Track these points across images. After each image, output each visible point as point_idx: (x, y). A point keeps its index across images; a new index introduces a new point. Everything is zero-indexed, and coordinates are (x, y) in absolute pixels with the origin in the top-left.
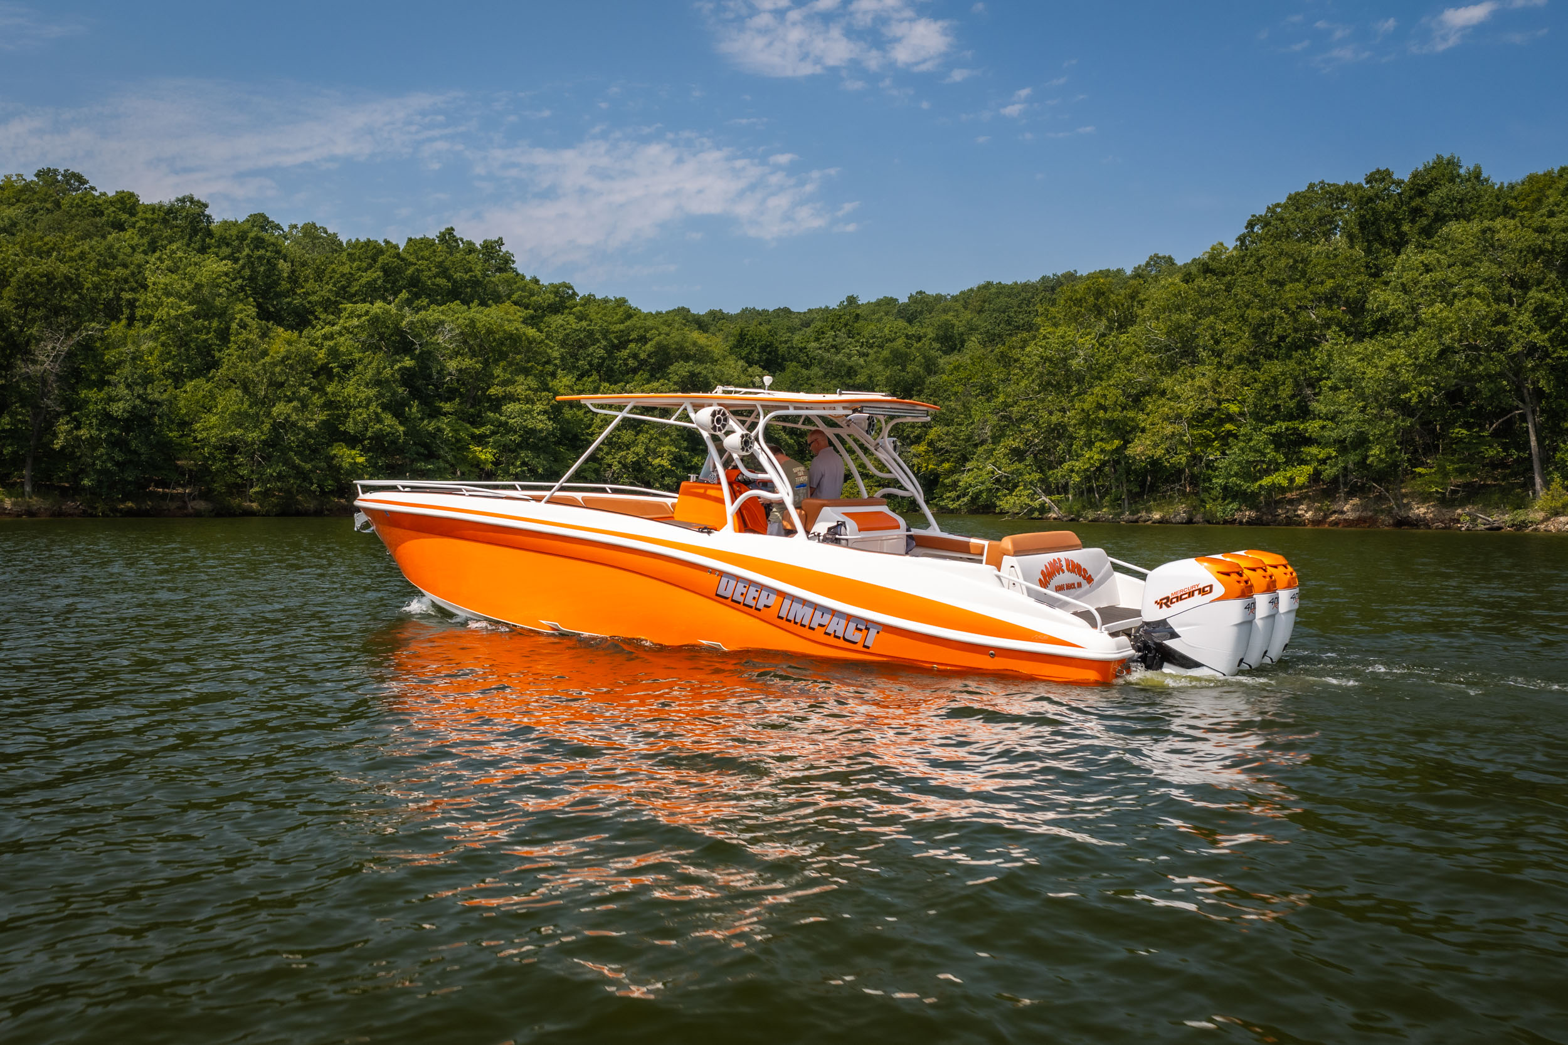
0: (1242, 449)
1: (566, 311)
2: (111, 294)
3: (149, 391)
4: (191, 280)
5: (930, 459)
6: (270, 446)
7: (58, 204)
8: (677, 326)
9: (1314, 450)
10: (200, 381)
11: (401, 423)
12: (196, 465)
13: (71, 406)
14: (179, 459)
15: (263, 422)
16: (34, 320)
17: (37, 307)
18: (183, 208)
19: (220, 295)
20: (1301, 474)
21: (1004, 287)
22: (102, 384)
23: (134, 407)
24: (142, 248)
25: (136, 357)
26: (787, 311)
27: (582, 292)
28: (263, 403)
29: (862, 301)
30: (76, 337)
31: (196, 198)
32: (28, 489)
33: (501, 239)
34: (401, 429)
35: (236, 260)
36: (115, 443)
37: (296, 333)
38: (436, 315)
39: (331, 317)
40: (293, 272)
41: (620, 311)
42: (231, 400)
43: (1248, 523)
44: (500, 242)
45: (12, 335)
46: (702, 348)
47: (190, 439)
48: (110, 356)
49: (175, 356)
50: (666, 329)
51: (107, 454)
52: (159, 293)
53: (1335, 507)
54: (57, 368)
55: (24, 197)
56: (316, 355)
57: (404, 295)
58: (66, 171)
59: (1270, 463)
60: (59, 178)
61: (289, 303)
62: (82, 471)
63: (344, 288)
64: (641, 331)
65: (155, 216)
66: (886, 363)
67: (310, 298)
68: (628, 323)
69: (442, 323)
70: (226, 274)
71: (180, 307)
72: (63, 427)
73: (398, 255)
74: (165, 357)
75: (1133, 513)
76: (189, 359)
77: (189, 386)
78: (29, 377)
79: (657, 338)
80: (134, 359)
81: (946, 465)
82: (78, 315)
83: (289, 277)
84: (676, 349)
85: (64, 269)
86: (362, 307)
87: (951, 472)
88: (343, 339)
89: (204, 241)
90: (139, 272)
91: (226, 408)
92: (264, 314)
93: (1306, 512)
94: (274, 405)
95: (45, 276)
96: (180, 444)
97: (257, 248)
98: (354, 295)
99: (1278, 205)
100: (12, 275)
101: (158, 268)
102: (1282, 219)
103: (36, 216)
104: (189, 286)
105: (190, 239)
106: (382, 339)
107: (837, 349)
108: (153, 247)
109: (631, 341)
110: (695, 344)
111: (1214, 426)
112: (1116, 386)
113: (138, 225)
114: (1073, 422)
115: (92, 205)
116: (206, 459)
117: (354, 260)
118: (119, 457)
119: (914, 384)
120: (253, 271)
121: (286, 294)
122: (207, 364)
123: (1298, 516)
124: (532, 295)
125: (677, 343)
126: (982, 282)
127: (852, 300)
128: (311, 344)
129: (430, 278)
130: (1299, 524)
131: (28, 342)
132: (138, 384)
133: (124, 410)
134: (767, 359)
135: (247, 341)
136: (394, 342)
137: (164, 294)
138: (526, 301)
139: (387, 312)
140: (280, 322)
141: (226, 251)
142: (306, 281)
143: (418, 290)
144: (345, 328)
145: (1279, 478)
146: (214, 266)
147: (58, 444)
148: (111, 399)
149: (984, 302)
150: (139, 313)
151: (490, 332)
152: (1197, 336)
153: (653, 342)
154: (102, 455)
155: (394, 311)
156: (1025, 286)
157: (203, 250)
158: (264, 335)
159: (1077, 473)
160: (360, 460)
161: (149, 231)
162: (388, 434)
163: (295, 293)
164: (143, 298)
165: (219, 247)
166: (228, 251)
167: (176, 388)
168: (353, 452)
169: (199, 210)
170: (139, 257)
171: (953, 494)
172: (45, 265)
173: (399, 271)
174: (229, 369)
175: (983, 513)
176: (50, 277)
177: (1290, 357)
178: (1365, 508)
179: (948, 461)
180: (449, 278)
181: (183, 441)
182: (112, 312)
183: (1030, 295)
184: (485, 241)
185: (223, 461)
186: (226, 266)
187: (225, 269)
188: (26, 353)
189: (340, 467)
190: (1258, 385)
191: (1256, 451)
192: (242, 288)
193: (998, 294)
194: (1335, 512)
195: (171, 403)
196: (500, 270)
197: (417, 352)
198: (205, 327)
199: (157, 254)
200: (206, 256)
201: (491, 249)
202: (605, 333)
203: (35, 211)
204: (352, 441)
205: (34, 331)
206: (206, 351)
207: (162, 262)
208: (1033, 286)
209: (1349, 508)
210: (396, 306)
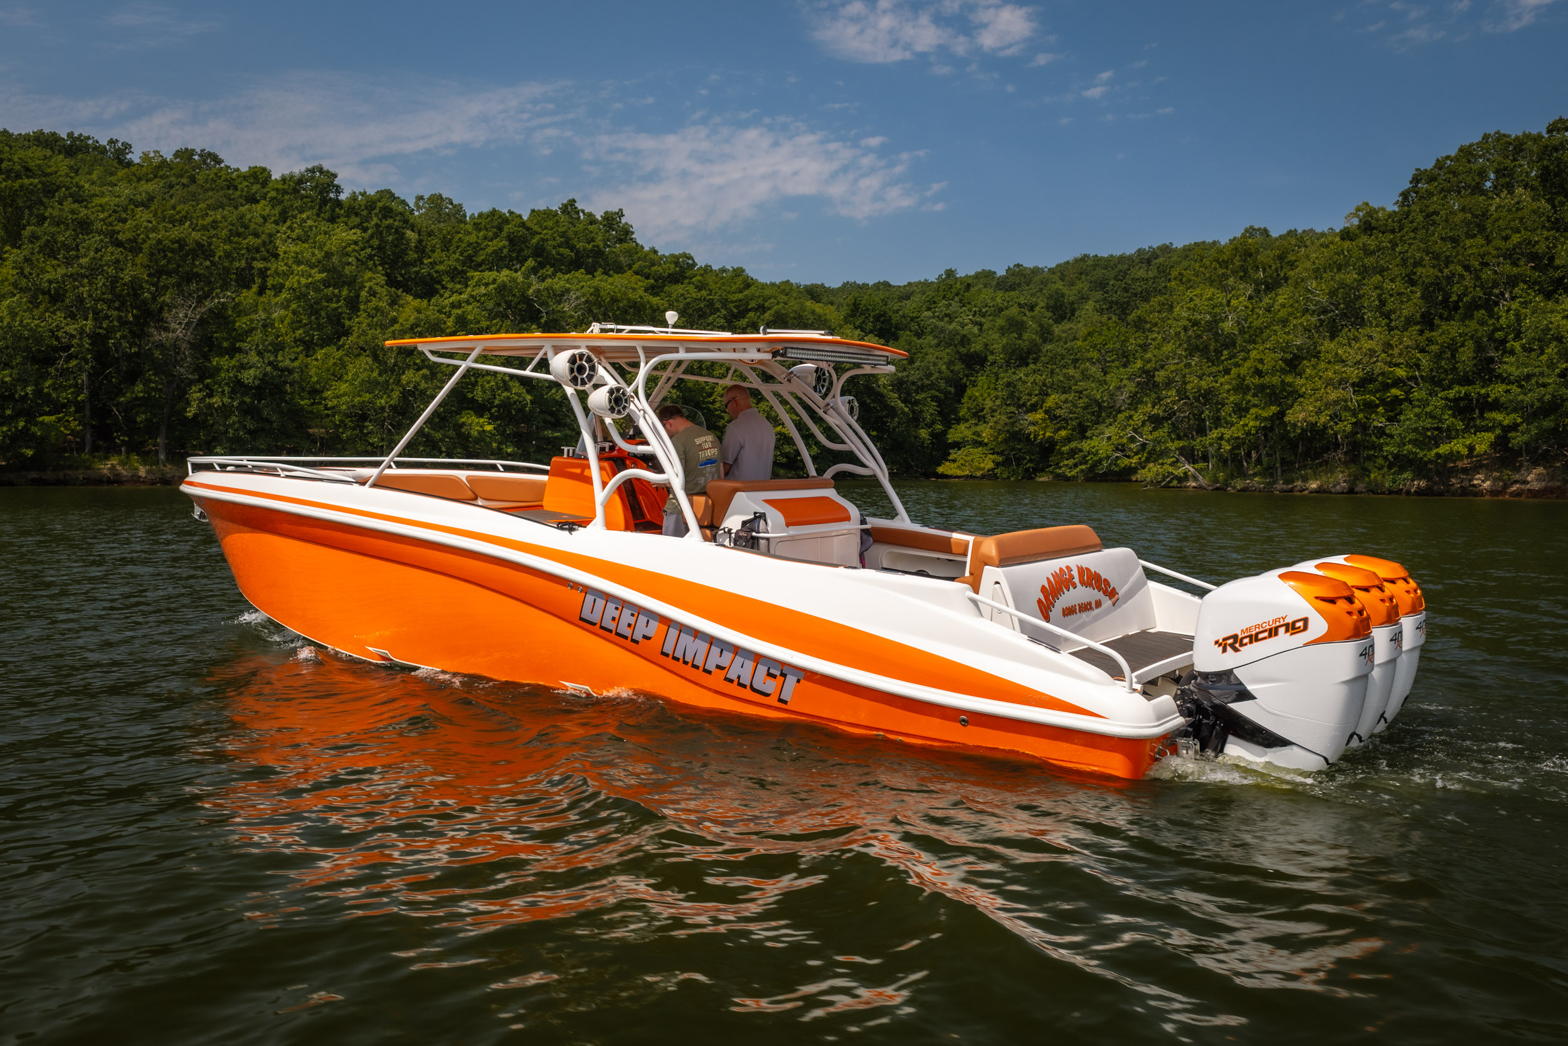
0: (1417, 415)
1: (686, 281)
2: (243, 263)
3: (280, 358)
4: (321, 248)
5: (1047, 427)
6: (399, 414)
7: (193, 180)
8: (795, 295)
9: (1498, 416)
10: (331, 349)
11: (528, 392)
12: (327, 432)
13: (204, 373)
14: (310, 427)
15: (392, 390)
16: (166, 288)
17: (169, 274)
18: (313, 178)
19: (349, 264)
20: (1483, 442)
21: (1101, 259)
22: (233, 351)
23: (265, 374)
24: (273, 219)
25: (267, 325)
26: (886, 284)
27: (700, 262)
28: (392, 371)
29: (960, 274)
30: (208, 304)
31: (325, 168)
32: (162, 457)
33: (621, 210)
34: (529, 397)
35: (365, 230)
36: (247, 411)
37: (426, 301)
38: (562, 283)
39: (458, 286)
40: (420, 241)
41: (739, 281)
42: (361, 368)
43: (1417, 493)
44: (620, 214)
45: (145, 302)
46: (820, 316)
47: (322, 407)
48: (242, 323)
49: (306, 325)
50: (783, 298)
51: (239, 422)
52: (290, 262)
53: (1517, 477)
54: (189, 336)
55: (161, 173)
56: (445, 323)
57: (530, 263)
58: (202, 151)
59: (1448, 429)
60: (196, 158)
61: (417, 273)
62: (215, 439)
63: (470, 258)
64: (760, 301)
65: (286, 187)
66: (1002, 331)
67: (437, 268)
68: (746, 292)
69: (568, 291)
70: (356, 243)
71: (310, 276)
72: (195, 394)
73: (523, 225)
74: (295, 325)
75: (1287, 482)
76: (320, 327)
77: (320, 354)
78: (162, 345)
79: (776, 307)
80: (265, 326)
81: (1063, 433)
82: (210, 282)
83: (416, 247)
84: (794, 318)
85: (196, 235)
86: (489, 275)
87: (1069, 440)
88: (470, 307)
89: (333, 211)
90: (271, 242)
91: (356, 375)
92: (391, 282)
93: (1483, 482)
94: (404, 373)
95: (177, 242)
96: (312, 412)
97: (385, 217)
98: (480, 265)
99: (1448, 157)
100: (144, 241)
101: (288, 237)
102: (1455, 174)
103: (172, 192)
104: (319, 255)
105: (320, 209)
106: (509, 307)
107: (950, 317)
108: (284, 217)
109: (750, 310)
110: (813, 312)
111: (1377, 391)
112: (1273, 350)
113: (269, 195)
114: (1227, 387)
115: (226, 180)
116: (337, 427)
117: (480, 230)
118: (250, 424)
119: (1029, 352)
120: (382, 240)
121: (413, 264)
122: (337, 331)
123: (1474, 486)
124: (653, 265)
125: (795, 312)
126: (1078, 255)
127: (950, 273)
128: (440, 312)
129: (554, 247)
130: (1476, 494)
131: (161, 309)
132: (269, 351)
133: (255, 377)
134: (881, 328)
135: (377, 309)
136: (520, 310)
137: (294, 262)
138: (646, 270)
139: (514, 280)
140: (407, 291)
141: (356, 220)
142: (433, 251)
143: (545, 259)
144: (472, 296)
145: (1458, 446)
146: (343, 235)
147: (190, 412)
148: (243, 367)
149: (1081, 274)
150: (270, 282)
151: (614, 300)
152: (1360, 297)
153: (772, 312)
154: (234, 423)
155: (520, 279)
156: (1122, 259)
157: (333, 220)
158: (393, 302)
159: (1228, 441)
160: (489, 428)
161: (281, 202)
162: (515, 402)
163: (422, 263)
164: (273, 267)
165: (348, 216)
166: (357, 220)
167: (307, 356)
168: (482, 420)
169: (328, 180)
170: (270, 227)
171: (1071, 462)
172: (176, 232)
173: (524, 240)
174: (359, 337)
175: (1100, 481)
176: (181, 243)
177: (1471, 317)
178: (1552, 478)
179: (1065, 428)
180: (572, 248)
181: (315, 408)
182: (244, 281)
183: (1126, 267)
184: (606, 213)
185: (354, 429)
186: (355, 235)
187: (354, 238)
188: (158, 321)
189: (469, 435)
190: (1434, 348)
191: (1433, 417)
192: (370, 257)
193: (1095, 266)
194: (1516, 482)
195: (302, 371)
196: (621, 241)
197: (543, 321)
198: (336, 296)
199: (288, 223)
200: (336, 225)
201: (612, 220)
202: (725, 303)
203: (171, 187)
204: (480, 409)
205: (167, 298)
206: (336, 320)
207: (293, 231)
208: (1130, 258)
209: (1534, 478)
210: (523, 274)
